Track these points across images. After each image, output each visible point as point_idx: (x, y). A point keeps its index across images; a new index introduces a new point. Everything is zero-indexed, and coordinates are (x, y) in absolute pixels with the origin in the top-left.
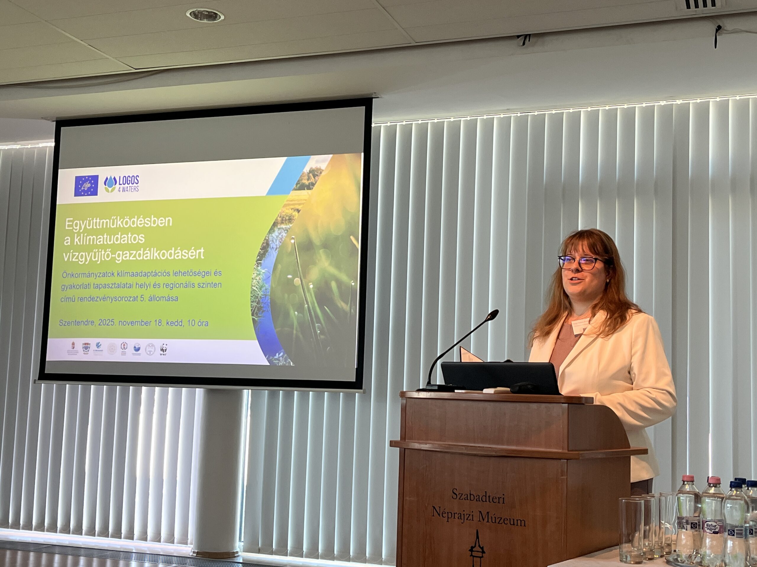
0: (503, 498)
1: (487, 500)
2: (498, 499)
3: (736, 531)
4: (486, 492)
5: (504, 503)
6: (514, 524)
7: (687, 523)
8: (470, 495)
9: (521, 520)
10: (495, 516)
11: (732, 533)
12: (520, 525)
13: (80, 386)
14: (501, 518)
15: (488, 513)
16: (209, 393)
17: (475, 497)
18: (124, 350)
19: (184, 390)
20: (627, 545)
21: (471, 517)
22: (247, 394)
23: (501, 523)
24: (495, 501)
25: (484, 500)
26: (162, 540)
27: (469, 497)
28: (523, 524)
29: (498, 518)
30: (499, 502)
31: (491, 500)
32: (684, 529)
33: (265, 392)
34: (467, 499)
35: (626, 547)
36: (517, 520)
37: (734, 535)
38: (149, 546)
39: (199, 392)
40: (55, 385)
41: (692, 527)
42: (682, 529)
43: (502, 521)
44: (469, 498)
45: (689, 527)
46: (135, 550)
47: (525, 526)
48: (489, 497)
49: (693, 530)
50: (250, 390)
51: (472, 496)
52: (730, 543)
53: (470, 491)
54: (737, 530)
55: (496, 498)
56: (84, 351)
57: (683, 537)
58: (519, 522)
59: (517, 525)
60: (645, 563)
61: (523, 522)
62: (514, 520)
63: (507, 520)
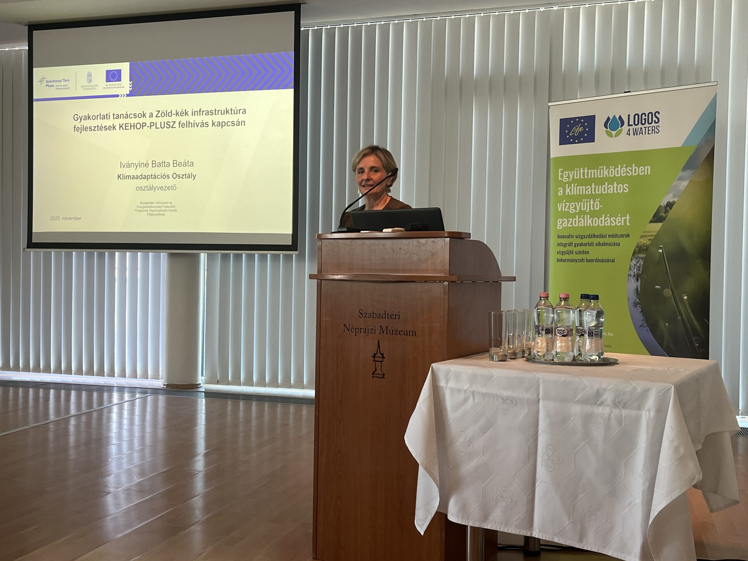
0: (399, 315)
1: (387, 317)
2: (394, 316)
4: (385, 311)
5: (399, 319)
6: (407, 335)
8: (373, 313)
9: (413, 331)
10: (392, 329)
12: (412, 335)
14: (397, 330)
15: (387, 327)
17: (377, 315)
20: (495, 348)
21: (373, 331)
22: (203, 256)
23: (398, 334)
24: (392, 317)
25: (384, 317)
28: (414, 334)
29: (395, 330)
30: (395, 318)
31: (389, 317)
33: (218, 255)
35: (493, 350)
36: (410, 331)
43: (398, 332)
44: (372, 316)
47: (415, 335)
48: (388, 314)
50: (206, 253)
51: (375, 315)
53: (373, 311)
55: (393, 315)
58: (411, 332)
59: (410, 335)
60: (509, 361)
61: (414, 332)
62: (407, 331)
63: (402, 331)
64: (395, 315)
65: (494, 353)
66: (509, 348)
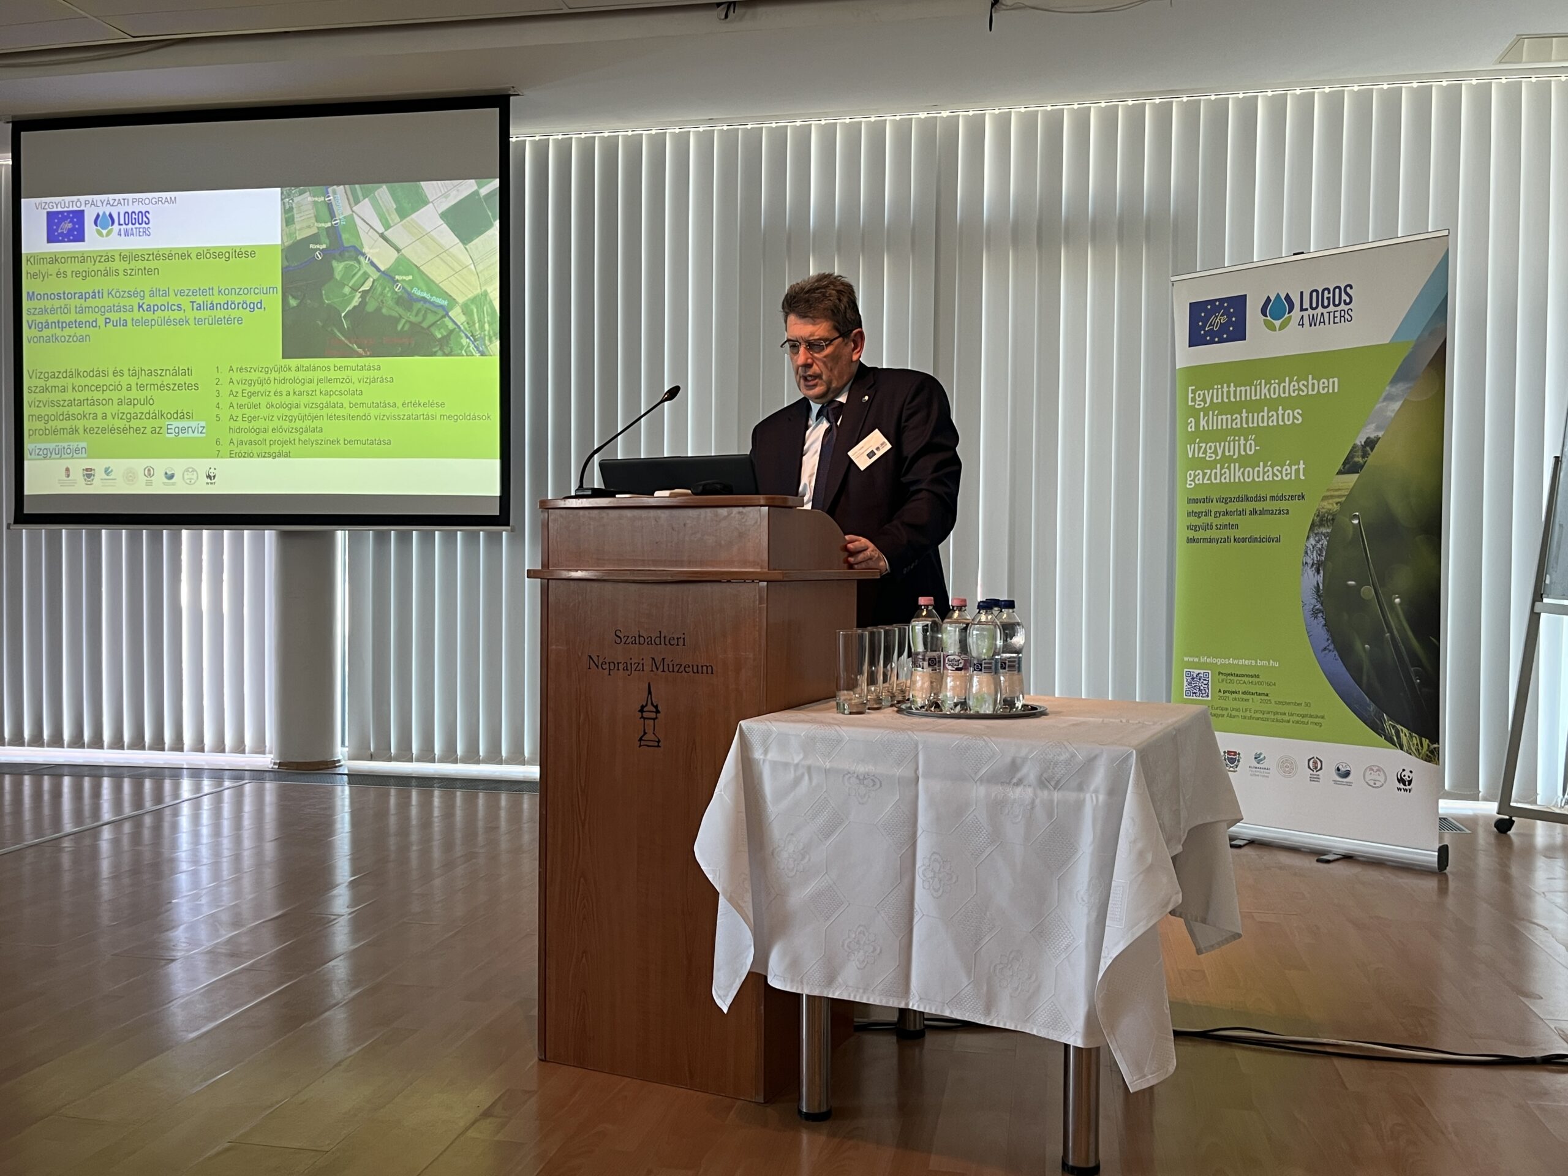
0: (684, 639)
1: (663, 643)
2: (676, 640)
3: (983, 665)
4: (660, 632)
5: (684, 645)
6: (698, 672)
7: (924, 660)
8: (639, 636)
9: (708, 665)
10: (672, 663)
11: (979, 667)
12: (706, 672)
13: (84, 531)
14: (681, 665)
15: (663, 659)
16: (283, 536)
17: (646, 639)
18: (149, 479)
19: (246, 532)
20: (845, 692)
21: (640, 666)
22: (341, 536)
23: (682, 672)
24: (672, 643)
25: (658, 641)
26: (227, 749)
27: (638, 640)
28: (710, 671)
29: (677, 665)
30: (678, 645)
31: (667, 643)
32: (920, 667)
33: (369, 533)
34: (636, 643)
35: (843, 695)
36: (702, 666)
37: (981, 670)
38: (208, 759)
39: (270, 535)
40: (43, 531)
41: (929, 665)
42: (917, 667)
43: (682, 669)
44: (637, 642)
45: (926, 664)
46: (187, 764)
47: (712, 673)
48: (665, 637)
49: (930, 669)
50: (347, 532)
51: (642, 639)
52: (975, 680)
53: (639, 631)
54: (985, 663)
55: (674, 639)
56: (85, 480)
57: (918, 678)
58: (705, 668)
59: (702, 673)
60: (869, 713)
61: (710, 668)
62: (697, 666)
63: (689, 667)
64: (678, 639)
65: (845, 700)
66: (869, 691)
